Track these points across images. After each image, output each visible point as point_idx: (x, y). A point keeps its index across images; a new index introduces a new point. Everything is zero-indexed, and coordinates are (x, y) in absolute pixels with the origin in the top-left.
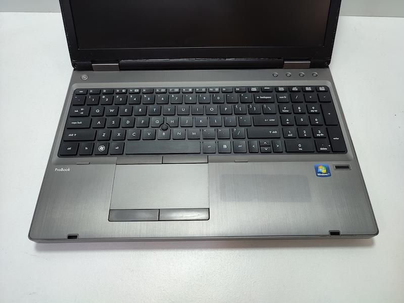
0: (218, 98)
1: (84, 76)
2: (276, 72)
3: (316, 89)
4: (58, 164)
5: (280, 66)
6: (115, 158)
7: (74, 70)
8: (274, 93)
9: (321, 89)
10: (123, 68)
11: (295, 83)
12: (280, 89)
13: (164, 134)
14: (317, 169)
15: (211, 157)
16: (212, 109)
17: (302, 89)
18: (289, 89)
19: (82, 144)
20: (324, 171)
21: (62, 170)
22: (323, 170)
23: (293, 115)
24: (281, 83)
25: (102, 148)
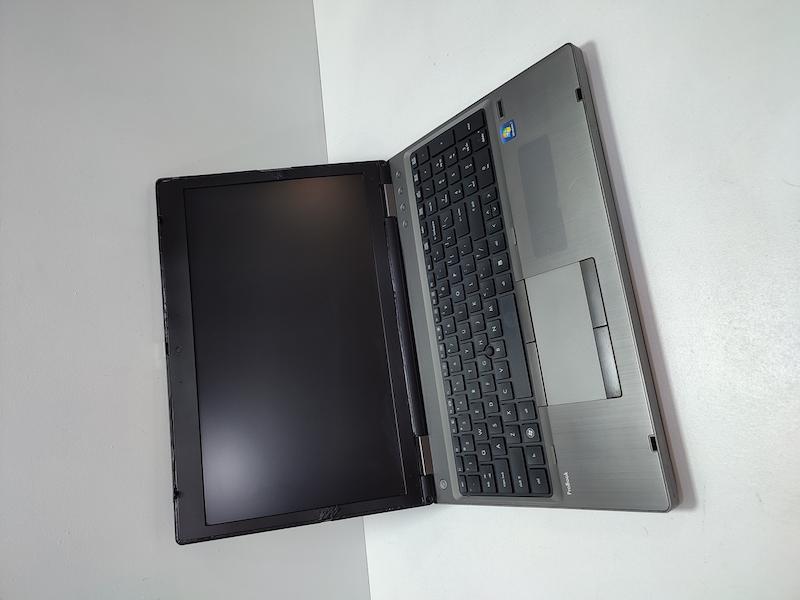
0: (443, 289)
1: (441, 485)
2: (402, 224)
3: (416, 169)
4: (562, 492)
5: (394, 220)
6: (541, 411)
7: (436, 502)
8: (428, 219)
9: (414, 162)
10: (424, 431)
11: (412, 196)
12: (421, 213)
13: (498, 350)
14: (507, 139)
15: (517, 278)
16: (458, 294)
17: (418, 186)
18: (421, 202)
19: (529, 462)
20: (508, 129)
21: (567, 484)
22: (507, 132)
23: (450, 188)
24: (415, 213)
25: (530, 433)
